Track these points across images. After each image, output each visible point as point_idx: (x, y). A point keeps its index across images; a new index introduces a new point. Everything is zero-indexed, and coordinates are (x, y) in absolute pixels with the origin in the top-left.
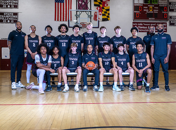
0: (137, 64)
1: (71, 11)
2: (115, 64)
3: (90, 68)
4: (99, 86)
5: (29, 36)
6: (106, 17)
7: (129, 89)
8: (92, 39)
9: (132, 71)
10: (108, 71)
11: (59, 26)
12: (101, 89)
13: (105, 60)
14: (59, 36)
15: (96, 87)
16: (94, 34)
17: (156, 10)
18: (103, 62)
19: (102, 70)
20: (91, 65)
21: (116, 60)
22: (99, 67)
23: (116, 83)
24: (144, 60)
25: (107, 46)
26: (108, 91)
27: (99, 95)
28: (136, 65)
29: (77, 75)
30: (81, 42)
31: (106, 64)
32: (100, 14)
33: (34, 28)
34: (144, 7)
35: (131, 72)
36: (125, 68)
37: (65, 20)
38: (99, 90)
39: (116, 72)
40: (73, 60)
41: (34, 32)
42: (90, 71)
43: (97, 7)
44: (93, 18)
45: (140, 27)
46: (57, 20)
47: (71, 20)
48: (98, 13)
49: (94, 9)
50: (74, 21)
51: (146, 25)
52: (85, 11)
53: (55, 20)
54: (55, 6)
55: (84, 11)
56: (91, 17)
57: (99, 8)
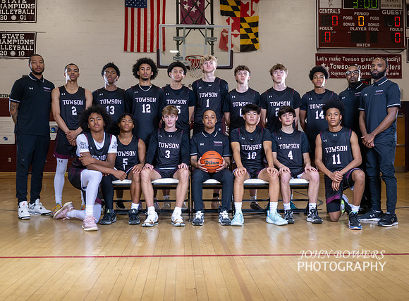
0: (327, 158)
1: (164, 28)
2: (272, 157)
3: (210, 168)
4: (232, 211)
5: (62, 89)
6: (248, 42)
7: (308, 219)
8: (216, 95)
9: (315, 174)
10: (254, 176)
11: (135, 62)
12: (239, 218)
13: (247, 147)
14: (136, 87)
15: (225, 215)
16: (220, 84)
17: (374, 25)
18: (243, 153)
19: (241, 172)
20: (213, 160)
21: (275, 148)
22: (233, 166)
23: (274, 206)
24: (345, 148)
25: (252, 112)
26: (255, 224)
27: (231, 235)
28: (324, 161)
29: (177, 184)
30: (189, 104)
31: (249, 158)
32: (236, 36)
33: (74, 71)
34: (344, 17)
35: (311, 177)
36: (297, 169)
37: (149, 49)
38: (234, 222)
39: (274, 178)
40: (169, 148)
41: (74, 80)
42: (211, 176)
43: (227, 18)
44: (217, 44)
45: (335, 67)
46: (129, 49)
47: (164, 50)
48: (230, 32)
49: (220, 23)
50: (171, 51)
51: (349, 60)
52: (199, 29)
53: (126, 49)
54: (124, 17)
55: (195, 29)
56: (212, 42)
57: (232, 21)
